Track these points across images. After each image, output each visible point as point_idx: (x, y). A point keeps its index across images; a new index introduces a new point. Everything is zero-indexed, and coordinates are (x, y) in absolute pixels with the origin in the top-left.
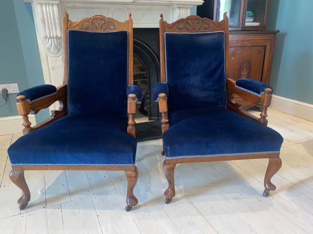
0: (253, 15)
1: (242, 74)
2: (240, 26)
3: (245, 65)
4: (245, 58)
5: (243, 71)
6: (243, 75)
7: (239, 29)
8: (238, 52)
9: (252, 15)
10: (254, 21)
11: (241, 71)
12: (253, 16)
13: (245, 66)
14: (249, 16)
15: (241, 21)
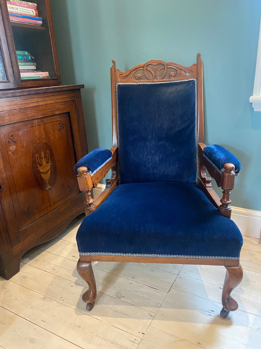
0: (33, 58)
1: (41, 171)
2: (11, 79)
3: (42, 153)
4: (38, 142)
5: (41, 165)
6: (42, 173)
7: (11, 86)
8: (20, 133)
9: (30, 58)
10: (38, 69)
11: (37, 167)
12: (32, 61)
13: (43, 156)
14: (26, 61)
15: (10, 71)
